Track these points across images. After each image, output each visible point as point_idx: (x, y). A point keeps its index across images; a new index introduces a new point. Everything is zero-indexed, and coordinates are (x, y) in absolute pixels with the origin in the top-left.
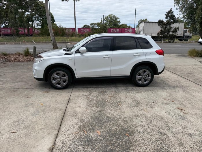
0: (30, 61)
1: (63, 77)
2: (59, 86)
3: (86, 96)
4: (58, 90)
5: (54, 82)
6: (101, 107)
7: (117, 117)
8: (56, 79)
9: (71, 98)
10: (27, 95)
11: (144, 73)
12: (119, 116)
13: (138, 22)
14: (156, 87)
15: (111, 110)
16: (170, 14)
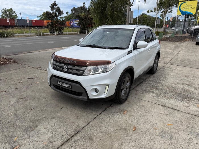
16: (55, 7)
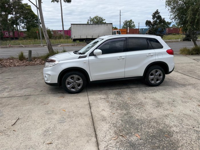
0: (27, 65)
1: (77, 80)
2: (73, 90)
3: (104, 98)
4: (73, 94)
5: (68, 86)
6: (126, 109)
7: (147, 119)
8: (71, 83)
9: (91, 102)
10: (43, 102)
11: (156, 73)
12: (148, 117)
13: (124, 23)
14: (167, 86)
15: (138, 112)
16: (156, 15)
